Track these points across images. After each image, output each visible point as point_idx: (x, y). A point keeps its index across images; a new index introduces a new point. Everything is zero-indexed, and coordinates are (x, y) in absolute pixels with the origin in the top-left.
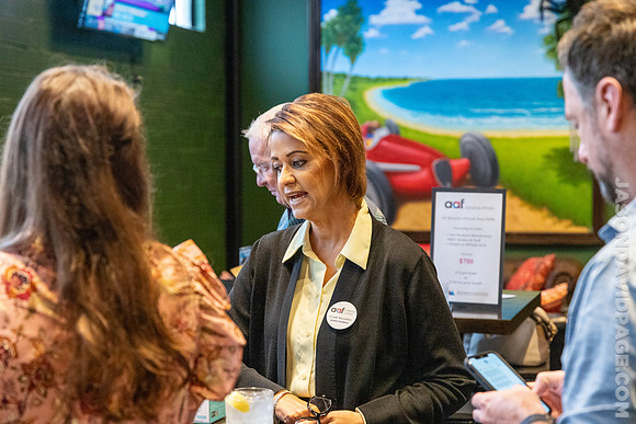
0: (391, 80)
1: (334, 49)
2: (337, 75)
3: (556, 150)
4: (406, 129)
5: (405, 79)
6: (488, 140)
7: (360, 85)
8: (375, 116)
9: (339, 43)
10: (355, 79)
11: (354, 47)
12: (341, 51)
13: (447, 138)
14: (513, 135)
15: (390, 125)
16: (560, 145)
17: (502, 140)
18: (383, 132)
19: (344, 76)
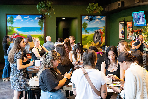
0: (17, 27)
1: (9, 23)
2: (10, 26)
3: (40, 37)
4: (20, 34)
5: (19, 27)
6: (31, 35)
7: (13, 28)
8: (15, 32)
9: (10, 22)
10: (12, 27)
11: (12, 22)
12: (10, 23)
13: (25, 35)
14: (34, 35)
15: (17, 33)
16: (40, 36)
17: (33, 35)
18: (17, 34)
19: (11, 26)
